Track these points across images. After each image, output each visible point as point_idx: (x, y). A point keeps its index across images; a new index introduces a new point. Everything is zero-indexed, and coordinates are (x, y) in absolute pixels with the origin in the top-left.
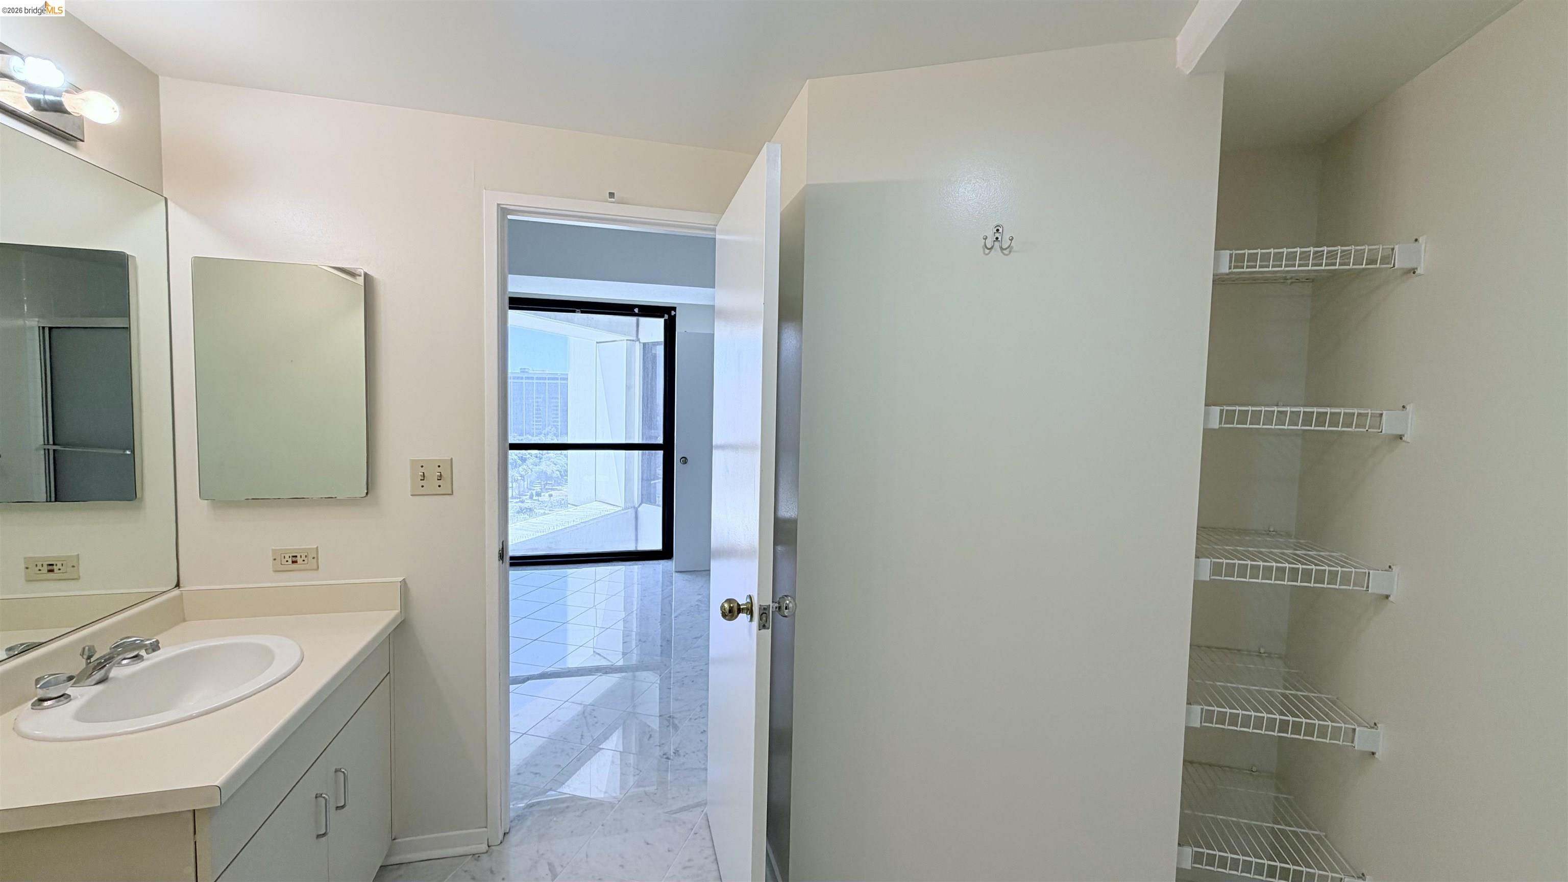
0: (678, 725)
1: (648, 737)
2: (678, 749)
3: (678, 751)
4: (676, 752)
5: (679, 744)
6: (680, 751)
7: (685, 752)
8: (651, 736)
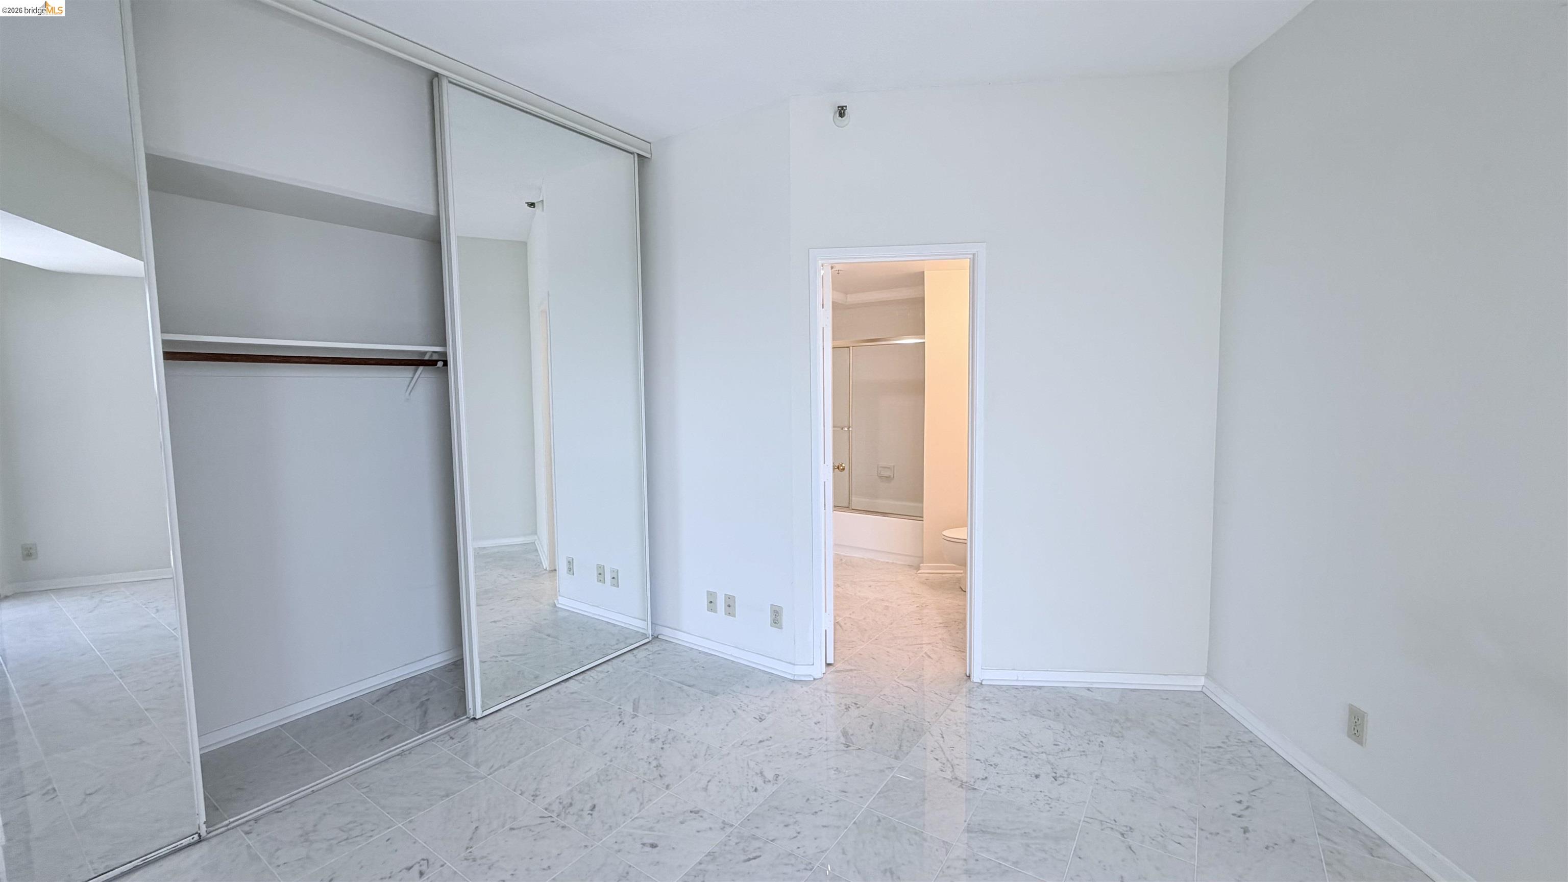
0: (840, 735)
1: (873, 727)
2: (845, 710)
3: (846, 709)
4: (848, 708)
5: (843, 715)
6: (844, 708)
7: (840, 707)
8: (871, 726)
